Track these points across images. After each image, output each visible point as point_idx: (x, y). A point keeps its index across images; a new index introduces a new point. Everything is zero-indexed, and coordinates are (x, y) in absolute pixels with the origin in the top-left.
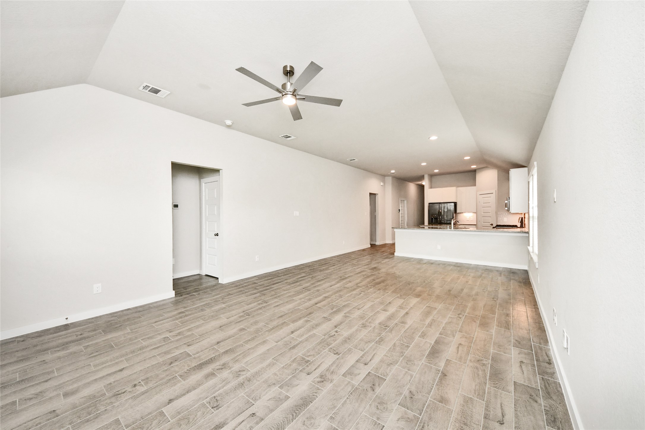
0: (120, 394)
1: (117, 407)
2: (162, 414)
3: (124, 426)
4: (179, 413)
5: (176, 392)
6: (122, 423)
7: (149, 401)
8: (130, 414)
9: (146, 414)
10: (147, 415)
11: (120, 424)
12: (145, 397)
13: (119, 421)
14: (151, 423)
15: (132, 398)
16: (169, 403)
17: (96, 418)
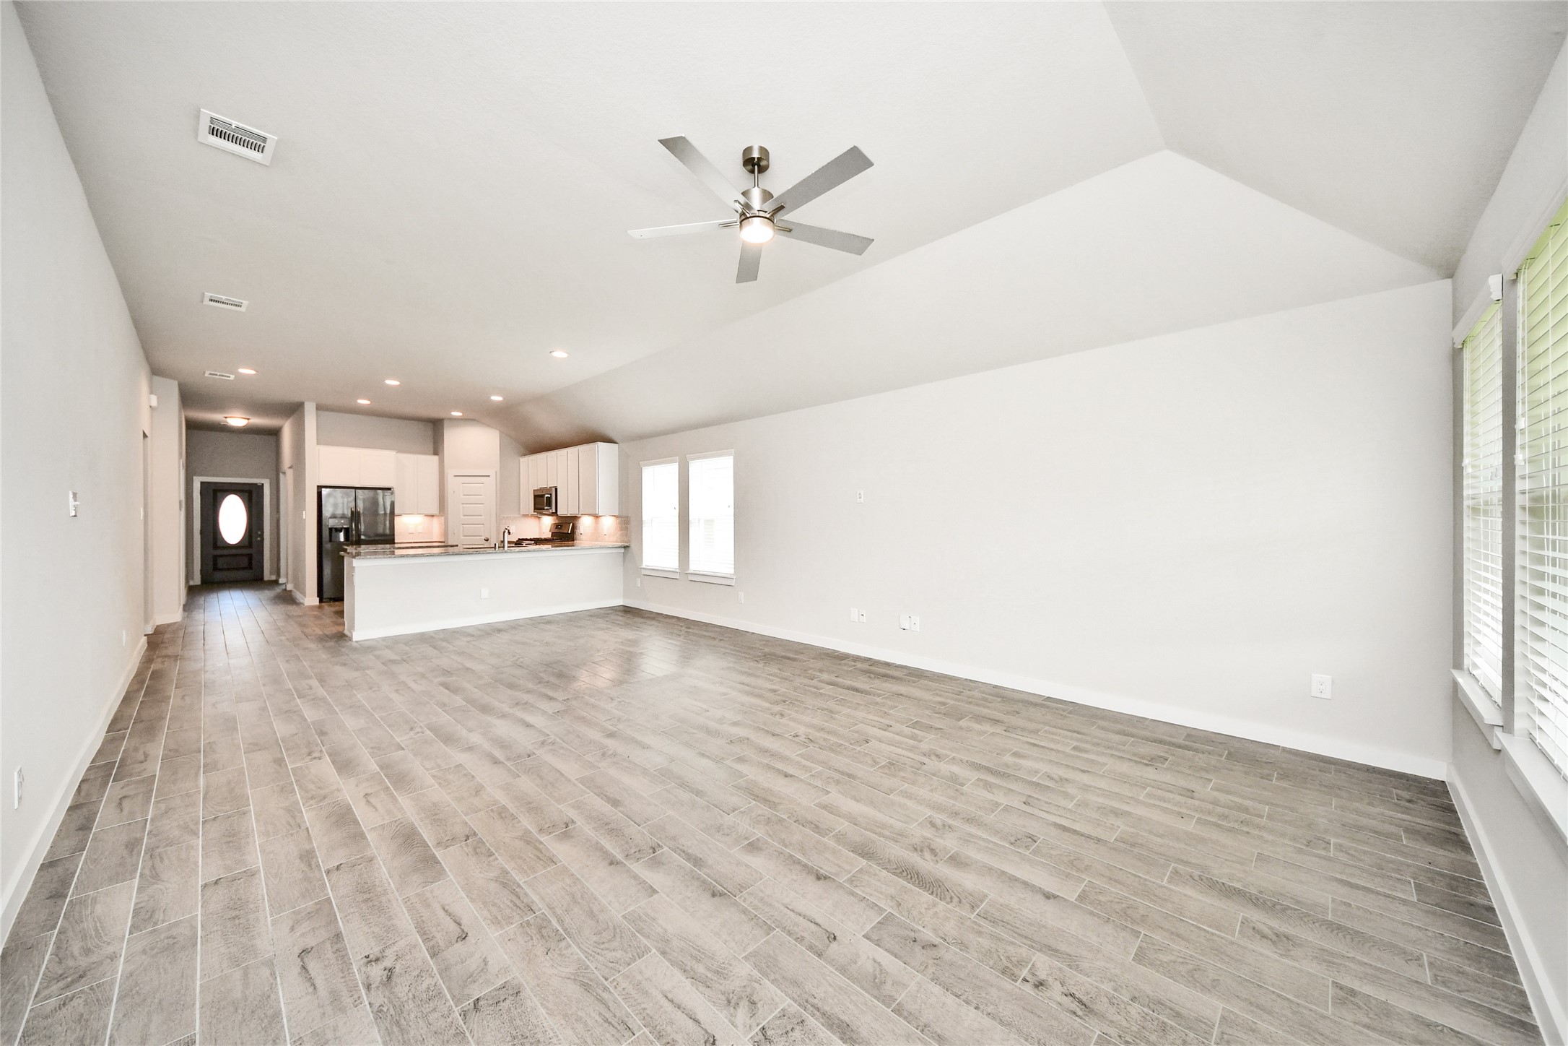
0: (1080, 1001)
1: (1114, 981)
2: (1082, 897)
3: (1140, 939)
4: (1068, 875)
5: (1022, 896)
6: (1137, 946)
7: (1068, 931)
8: (1112, 945)
9: (1097, 919)
10: (1098, 917)
11: (1141, 947)
12: (1062, 941)
13: (1136, 954)
14: (1109, 903)
15: (1077, 965)
16: (1055, 897)
17: (1162, 1004)
